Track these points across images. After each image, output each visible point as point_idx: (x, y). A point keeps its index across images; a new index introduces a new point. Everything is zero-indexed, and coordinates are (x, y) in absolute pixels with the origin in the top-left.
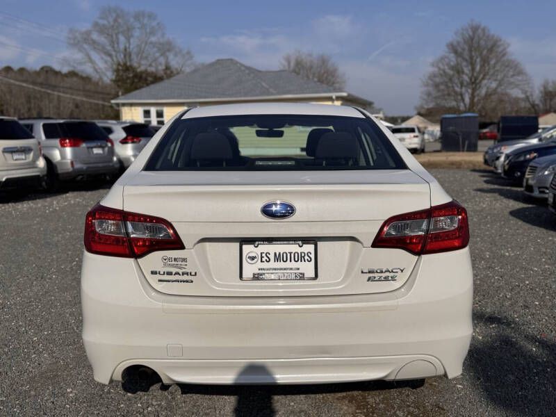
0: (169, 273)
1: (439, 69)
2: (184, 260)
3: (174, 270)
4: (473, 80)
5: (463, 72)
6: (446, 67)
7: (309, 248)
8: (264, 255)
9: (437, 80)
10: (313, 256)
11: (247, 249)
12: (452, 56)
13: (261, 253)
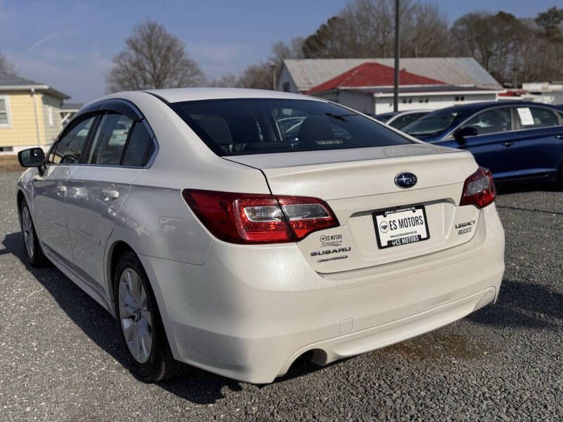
0: (328, 252)
1: (121, 65)
2: (339, 237)
3: (332, 248)
4: (156, 78)
5: (145, 69)
6: (128, 64)
7: (419, 212)
8: (392, 223)
9: (121, 76)
10: (423, 219)
11: (380, 218)
12: (132, 52)
13: (390, 222)
